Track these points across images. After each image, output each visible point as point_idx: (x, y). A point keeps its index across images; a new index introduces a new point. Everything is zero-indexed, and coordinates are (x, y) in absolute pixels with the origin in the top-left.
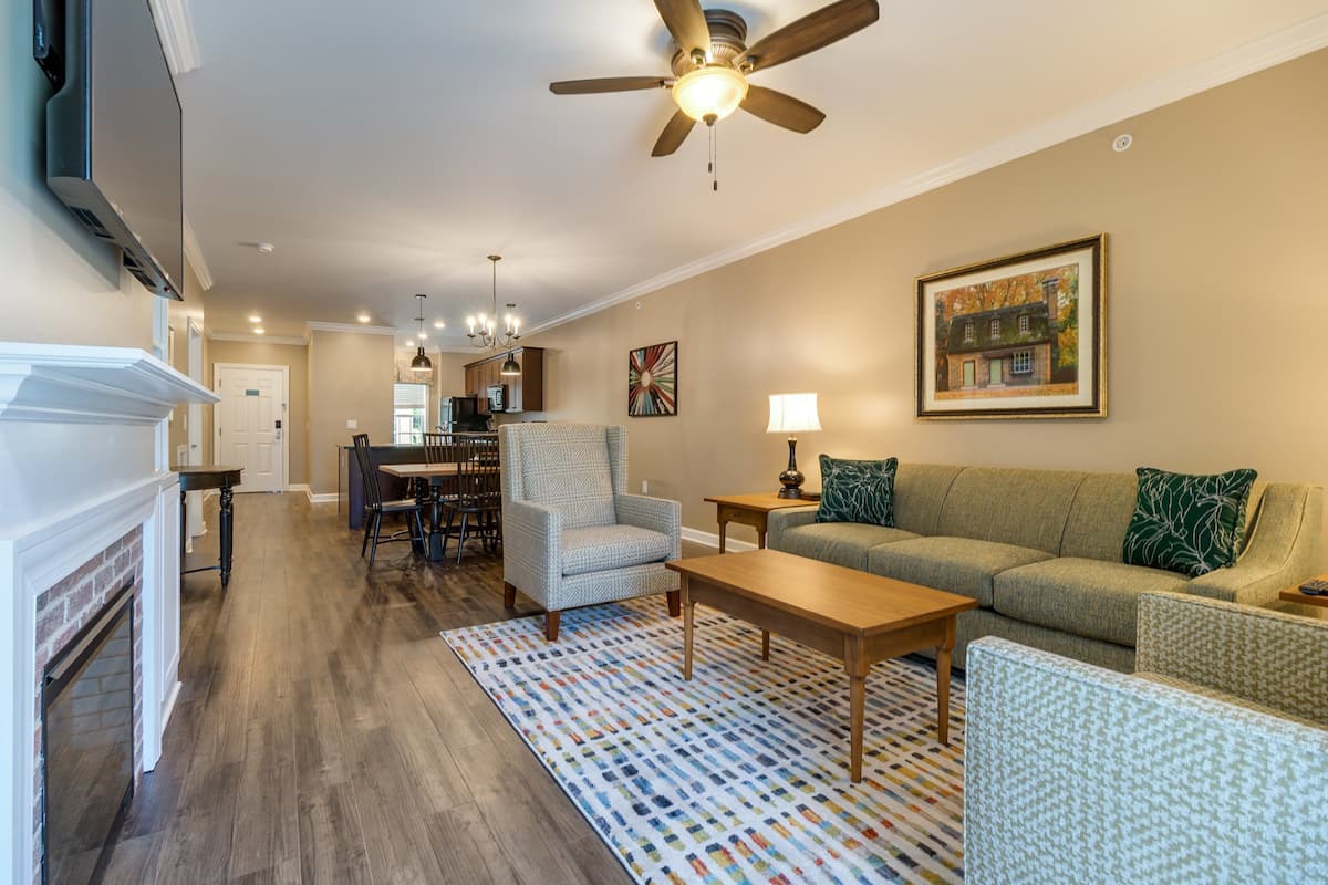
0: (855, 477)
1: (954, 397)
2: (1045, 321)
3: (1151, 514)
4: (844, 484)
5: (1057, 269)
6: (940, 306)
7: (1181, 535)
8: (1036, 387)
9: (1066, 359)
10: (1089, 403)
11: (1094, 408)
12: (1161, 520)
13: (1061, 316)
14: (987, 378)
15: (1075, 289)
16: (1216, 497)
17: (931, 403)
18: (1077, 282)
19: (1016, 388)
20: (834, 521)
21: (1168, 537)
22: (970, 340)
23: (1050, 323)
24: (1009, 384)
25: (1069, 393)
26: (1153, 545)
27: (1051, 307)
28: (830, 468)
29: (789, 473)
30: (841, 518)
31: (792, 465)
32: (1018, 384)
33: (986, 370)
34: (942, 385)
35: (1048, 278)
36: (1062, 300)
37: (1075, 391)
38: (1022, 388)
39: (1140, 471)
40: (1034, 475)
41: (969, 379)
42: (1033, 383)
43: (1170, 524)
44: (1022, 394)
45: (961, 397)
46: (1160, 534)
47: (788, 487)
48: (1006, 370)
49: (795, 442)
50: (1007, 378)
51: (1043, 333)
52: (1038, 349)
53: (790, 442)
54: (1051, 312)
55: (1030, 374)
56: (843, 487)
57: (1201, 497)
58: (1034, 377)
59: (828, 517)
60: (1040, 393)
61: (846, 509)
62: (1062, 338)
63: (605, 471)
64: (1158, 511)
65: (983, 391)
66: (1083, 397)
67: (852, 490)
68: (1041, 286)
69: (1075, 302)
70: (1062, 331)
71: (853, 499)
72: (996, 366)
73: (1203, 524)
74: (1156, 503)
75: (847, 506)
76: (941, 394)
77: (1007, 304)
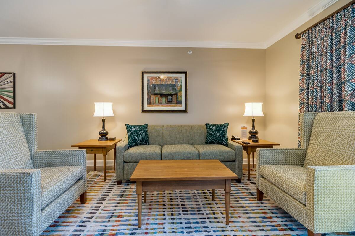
0: (139, 131)
1: (152, 106)
2: (175, 89)
3: (214, 133)
4: (137, 133)
5: (178, 77)
6: (148, 80)
7: (221, 137)
8: (174, 105)
9: (180, 99)
10: (185, 109)
11: (186, 110)
12: (217, 134)
13: (179, 88)
14: (161, 102)
15: (181, 83)
16: (225, 128)
17: (146, 108)
18: (182, 81)
19: (169, 105)
20: (134, 146)
21: (218, 137)
22: (157, 91)
23: (176, 90)
24: (167, 104)
25: (180, 107)
26: (215, 139)
27: (177, 86)
28: (131, 128)
29: (102, 131)
30: (137, 145)
31: (104, 128)
32: (169, 104)
33: (161, 100)
34: (149, 103)
35: (176, 79)
36: (179, 85)
37: (181, 106)
38: (170, 105)
39: (206, 124)
40: (182, 126)
41: (157, 101)
42: (173, 104)
43: (218, 134)
44: (170, 106)
45: (155, 106)
46: (216, 137)
47: (102, 136)
48: (166, 100)
49: (105, 120)
50: (167, 102)
51: (175, 92)
52: (174, 95)
53: (102, 120)
54: (177, 87)
55: (172, 102)
56: (137, 134)
57: (223, 129)
58: (173, 102)
59: (132, 145)
60: (174, 106)
61: (138, 141)
62: (179, 94)
63: (24, 140)
64: (216, 132)
65: (160, 105)
66: (183, 108)
67: (139, 135)
68: (174, 80)
69: (181, 85)
70: (179, 92)
71: (140, 138)
72: (164, 99)
73: (224, 134)
74: (215, 130)
75: (139, 140)
76: (149, 105)
77: (166, 83)
